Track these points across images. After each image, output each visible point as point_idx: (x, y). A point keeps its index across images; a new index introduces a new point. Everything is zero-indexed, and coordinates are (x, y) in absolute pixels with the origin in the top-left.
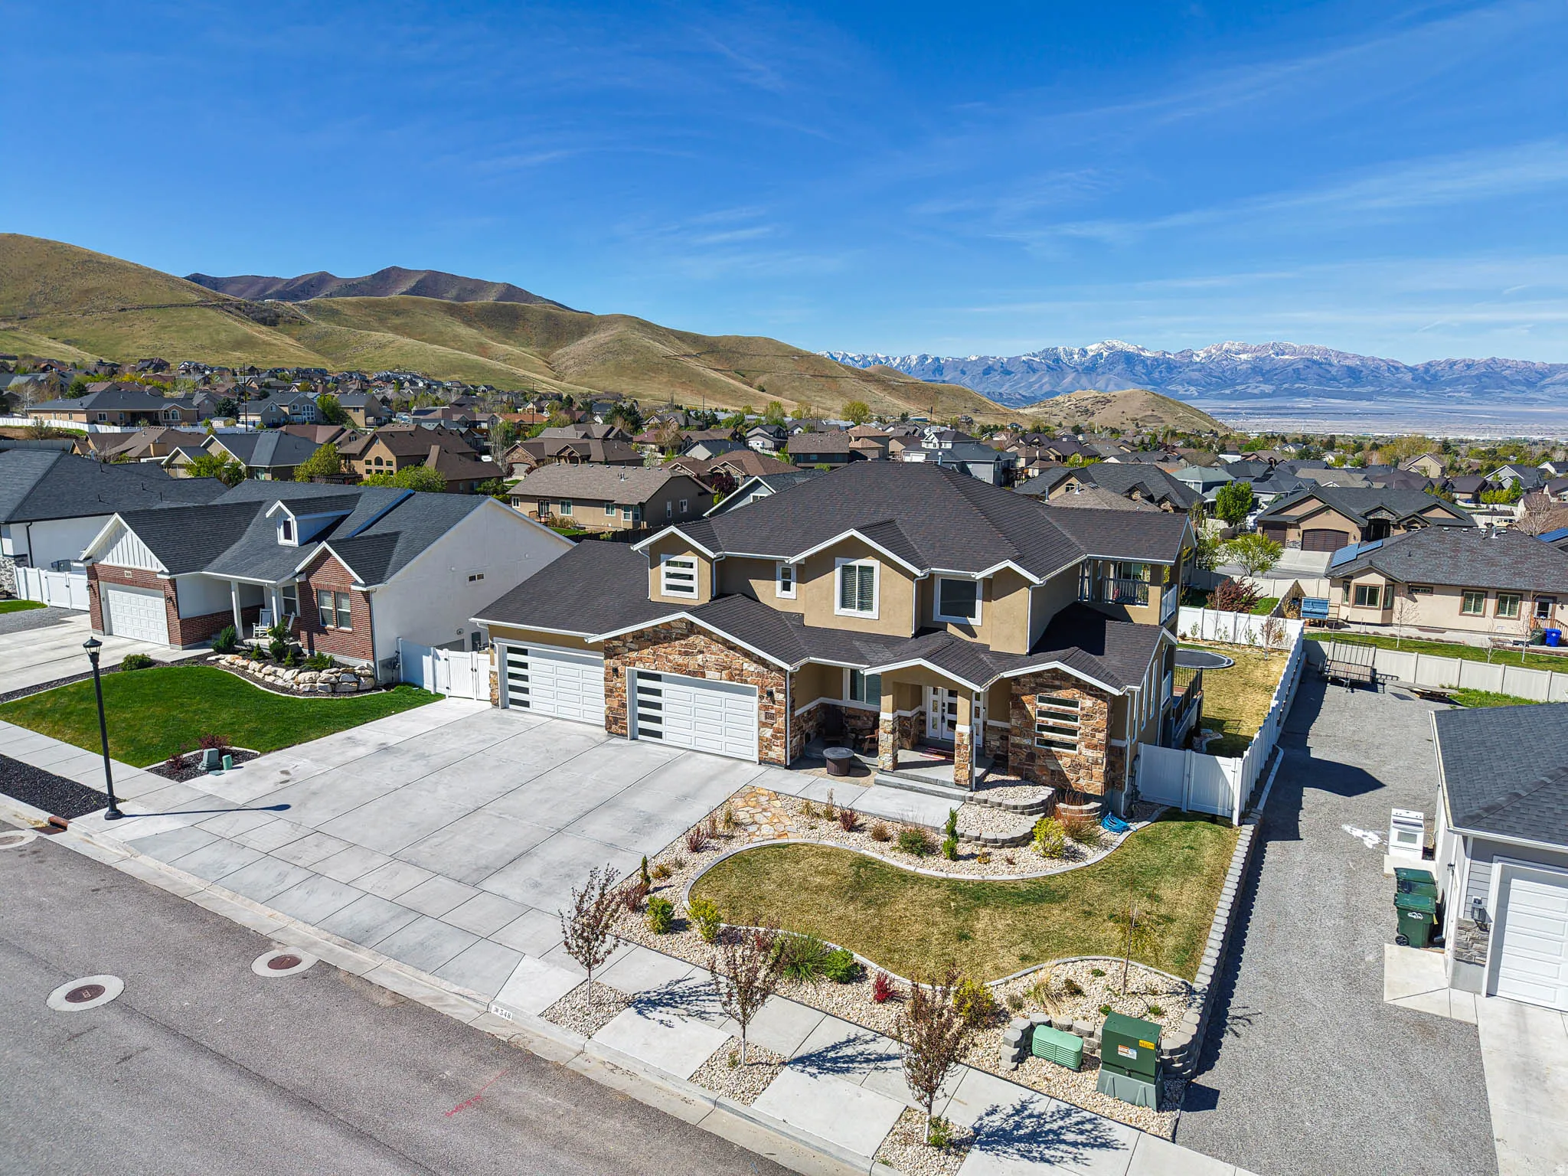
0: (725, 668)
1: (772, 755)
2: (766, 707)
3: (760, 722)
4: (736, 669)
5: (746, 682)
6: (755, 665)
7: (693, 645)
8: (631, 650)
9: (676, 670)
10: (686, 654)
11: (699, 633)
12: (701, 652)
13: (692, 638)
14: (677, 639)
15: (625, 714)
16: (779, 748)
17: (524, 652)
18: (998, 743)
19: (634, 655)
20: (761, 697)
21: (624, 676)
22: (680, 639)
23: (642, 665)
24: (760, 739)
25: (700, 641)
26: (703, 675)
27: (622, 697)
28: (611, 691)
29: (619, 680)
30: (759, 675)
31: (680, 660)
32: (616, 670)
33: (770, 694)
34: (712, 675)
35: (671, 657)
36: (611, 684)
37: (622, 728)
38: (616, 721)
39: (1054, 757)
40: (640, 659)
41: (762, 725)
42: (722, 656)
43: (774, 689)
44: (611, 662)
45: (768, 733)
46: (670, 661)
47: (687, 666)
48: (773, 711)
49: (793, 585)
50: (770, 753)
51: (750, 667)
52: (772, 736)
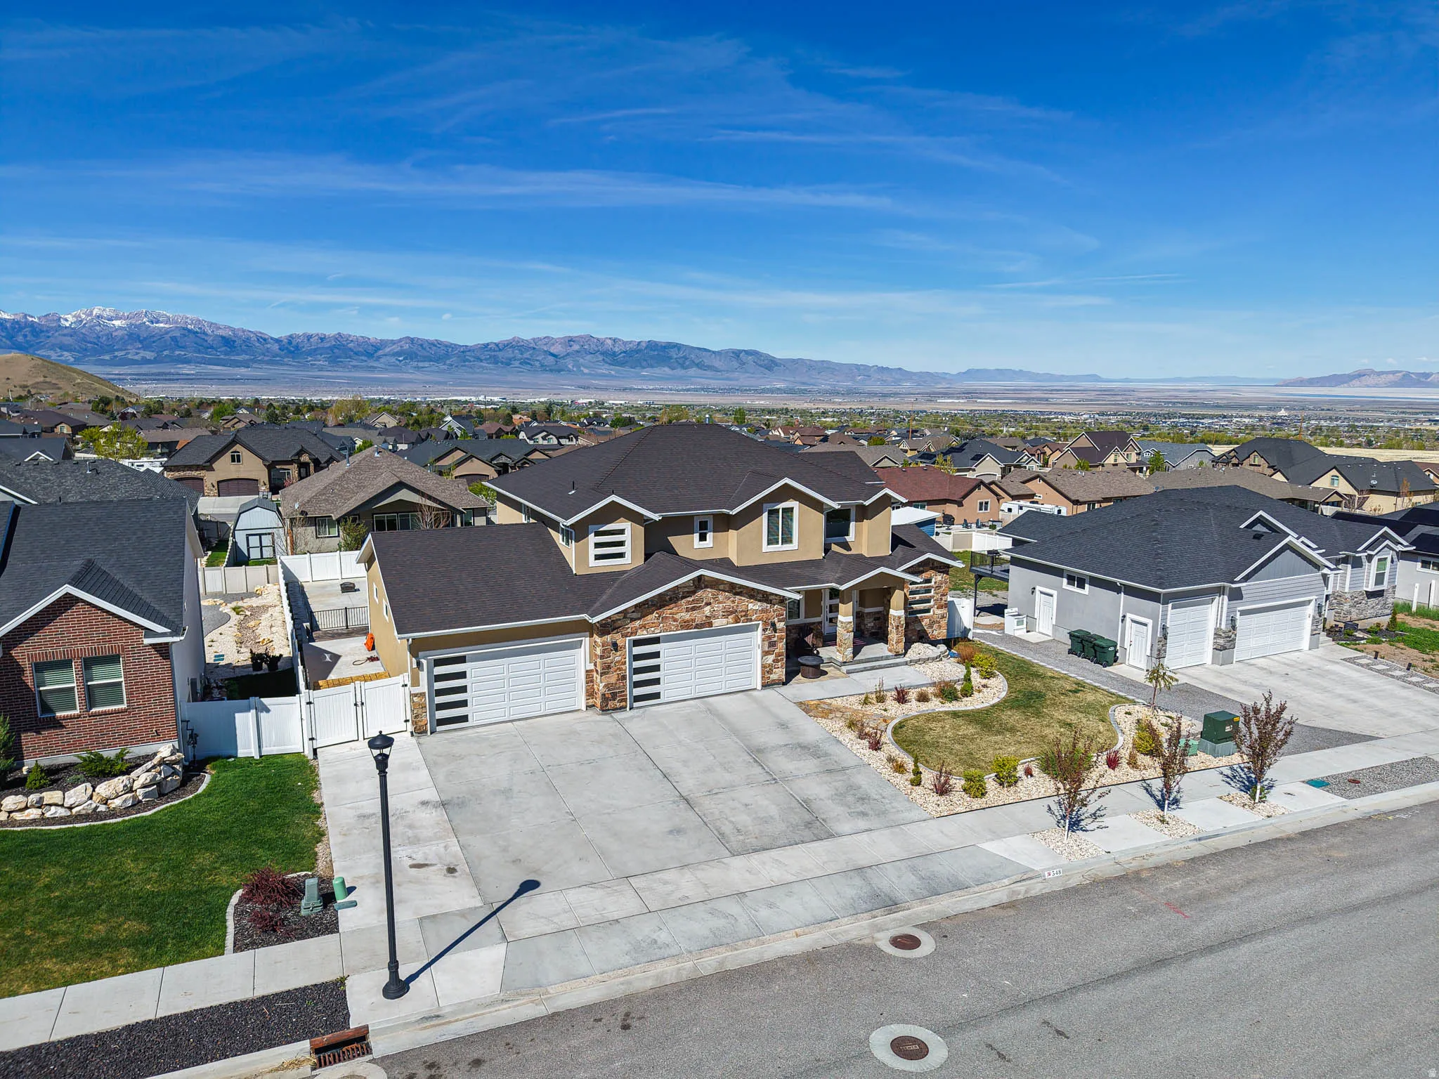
0: (732, 613)
1: (774, 677)
2: (769, 637)
3: (763, 652)
4: (742, 611)
5: (751, 620)
6: (759, 603)
7: (701, 600)
8: (632, 620)
9: (683, 627)
10: (693, 609)
11: (706, 587)
12: (708, 604)
13: (699, 593)
14: (683, 597)
15: (625, 686)
16: (780, 669)
17: (462, 660)
18: (872, 624)
19: (637, 623)
20: (764, 630)
21: (625, 648)
22: (686, 597)
23: (645, 632)
24: (763, 666)
25: (707, 594)
26: (710, 624)
27: (620, 669)
28: (609, 667)
29: (619, 653)
30: (763, 611)
31: (687, 616)
32: (615, 645)
33: (773, 625)
34: (718, 623)
35: (676, 616)
36: (609, 660)
37: (621, 701)
38: (614, 696)
39: (919, 621)
40: (643, 627)
41: (765, 653)
42: (729, 603)
43: (776, 620)
44: (608, 638)
45: (770, 658)
46: (675, 620)
47: (693, 620)
48: (775, 639)
49: (710, 536)
50: (771, 676)
51: (754, 606)
52: (773, 661)
